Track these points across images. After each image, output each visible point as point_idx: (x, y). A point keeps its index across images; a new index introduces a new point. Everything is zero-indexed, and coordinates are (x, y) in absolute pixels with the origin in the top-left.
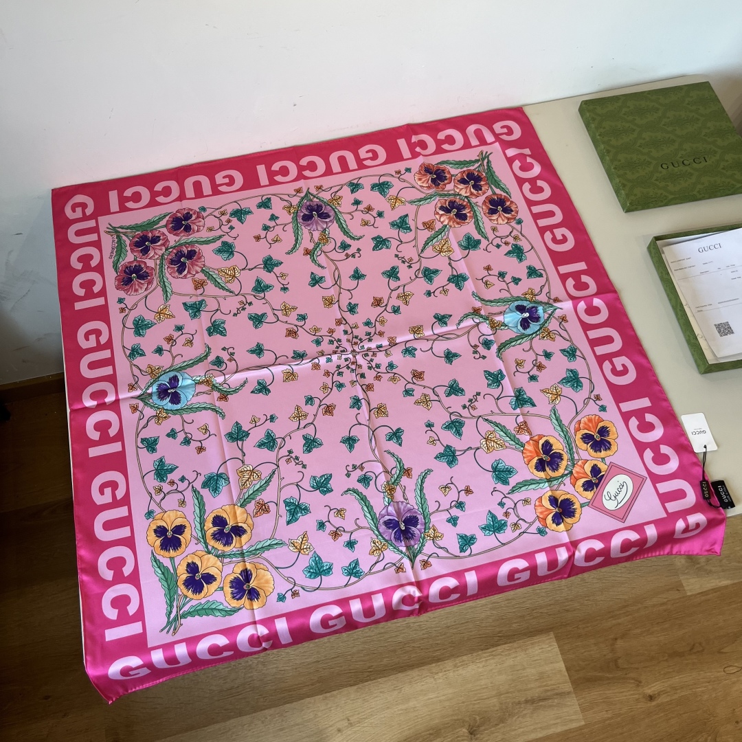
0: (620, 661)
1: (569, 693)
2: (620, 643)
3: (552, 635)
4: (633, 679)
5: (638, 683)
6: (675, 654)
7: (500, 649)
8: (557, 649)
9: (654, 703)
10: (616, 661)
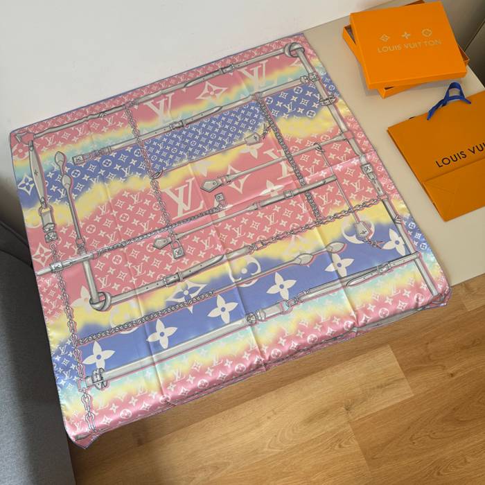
0: (431, 356)
1: (402, 379)
2: (430, 346)
3: (389, 346)
4: (440, 365)
5: (444, 368)
6: (464, 348)
7: (358, 358)
8: (393, 354)
9: (454, 378)
10: (429, 357)
